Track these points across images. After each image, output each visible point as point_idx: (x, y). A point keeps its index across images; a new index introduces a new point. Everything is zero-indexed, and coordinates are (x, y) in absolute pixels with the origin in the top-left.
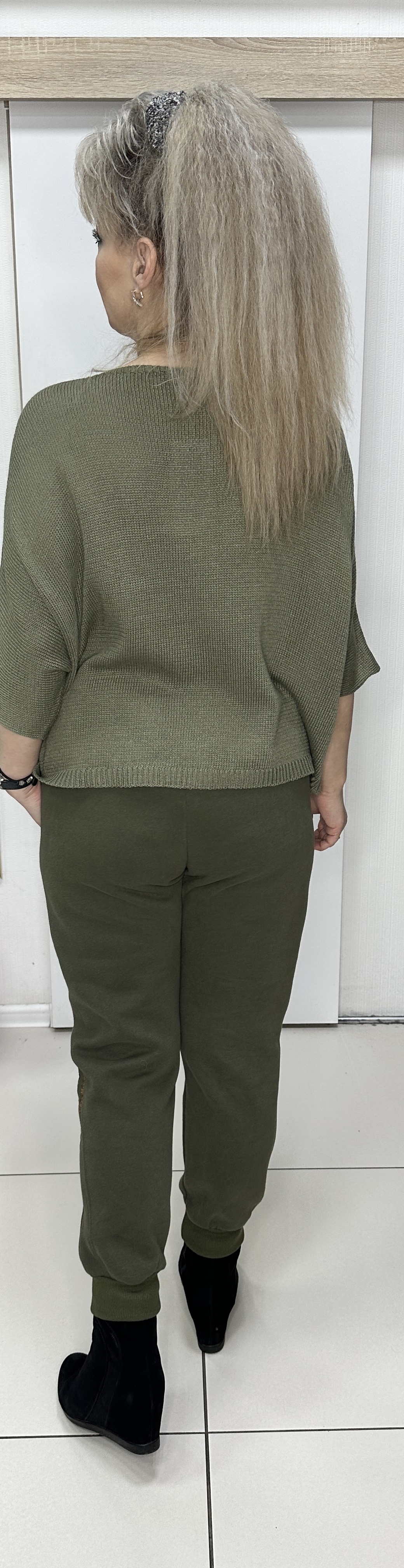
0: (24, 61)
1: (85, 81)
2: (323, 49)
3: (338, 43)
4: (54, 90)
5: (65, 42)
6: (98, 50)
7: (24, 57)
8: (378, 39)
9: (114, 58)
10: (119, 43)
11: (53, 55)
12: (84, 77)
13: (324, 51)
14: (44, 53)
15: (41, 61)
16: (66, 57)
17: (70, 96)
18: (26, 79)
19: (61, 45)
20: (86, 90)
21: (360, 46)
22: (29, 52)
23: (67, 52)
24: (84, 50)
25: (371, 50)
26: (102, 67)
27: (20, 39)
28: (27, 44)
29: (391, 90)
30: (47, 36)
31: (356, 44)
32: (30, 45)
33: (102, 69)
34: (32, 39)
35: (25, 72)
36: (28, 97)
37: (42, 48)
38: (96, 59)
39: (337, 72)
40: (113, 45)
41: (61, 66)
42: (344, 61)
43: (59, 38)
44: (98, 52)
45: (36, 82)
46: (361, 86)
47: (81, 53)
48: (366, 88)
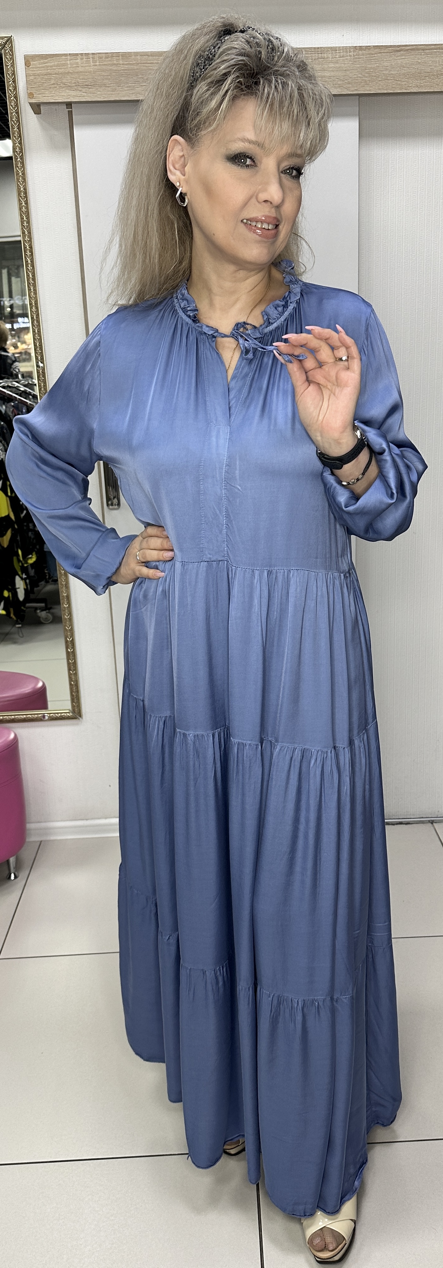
0: (81, 72)
1: (130, 87)
2: (315, 56)
3: (327, 51)
4: (105, 94)
5: (112, 57)
6: (139, 62)
7: (80, 69)
8: (359, 48)
9: (152, 68)
10: (155, 56)
11: (104, 67)
12: (128, 83)
13: (317, 58)
14: (96, 65)
15: (95, 72)
16: (114, 68)
17: (117, 99)
18: (83, 87)
19: (110, 59)
20: (130, 94)
21: (345, 53)
22: (84, 65)
23: (114, 64)
24: (128, 62)
25: (354, 56)
26: (143, 75)
27: (77, 55)
28: (83, 59)
29: (370, 87)
30: (99, 52)
31: (341, 51)
32: (85, 59)
33: (142, 76)
34: (87, 54)
35: (82, 80)
36: (84, 100)
37: (94, 61)
38: (137, 69)
39: (327, 74)
40: (150, 58)
41: (110, 76)
42: (333, 65)
43: (108, 53)
44: (139, 63)
45: (90, 88)
46: (347, 85)
47: (126, 64)
48: (351, 86)
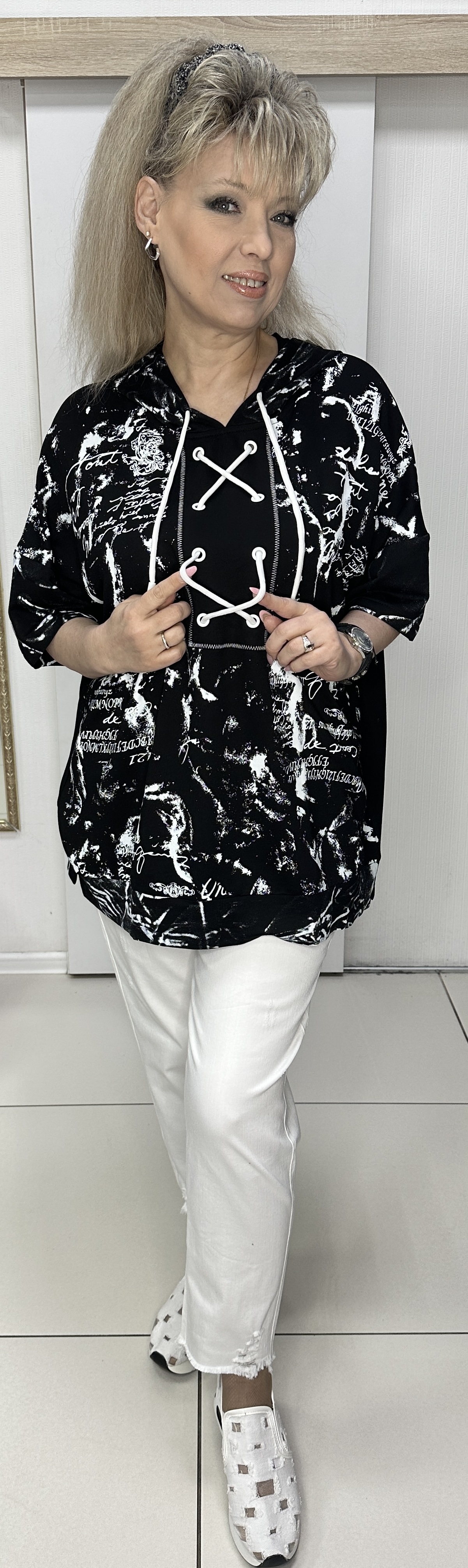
0: (39, 41)
1: (98, 60)
2: (326, 26)
3: (341, 20)
4: (68, 69)
5: (77, 22)
6: (110, 30)
7: (38, 37)
8: (380, 17)
9: (125, 37)
10: (130, 22)
11: (67, 35)
12: (96, 55)
13: (328, 28)
14: (58, 33)
15: (55, 41)
16: (80, 36)
17: (82, 74)
18: (40, 59)
19: (75, 25)
20: (98, 68)
21: (363, 24)
22: (43, 32)
23: (79, 32)
24: (96, 30)
25: (374, 27)
26: (114, 46)
27: (35, 19)
28: (41, 25)
29: (393, 66)
30: (62, 16)
31: (359, 21)
32: (44, 26)
34: (47, 19)
35: (40, 51)
36: (42, 75)
37: (56, 28)
38: (108, 39)
39: (340, 49)
40: (124, 24)
41: (74, 46)
42: (348, 38)
43: (72, 18)
45: (50, 61)
46: (364, 63)
47: (94, 32)
48: (369, 64)
